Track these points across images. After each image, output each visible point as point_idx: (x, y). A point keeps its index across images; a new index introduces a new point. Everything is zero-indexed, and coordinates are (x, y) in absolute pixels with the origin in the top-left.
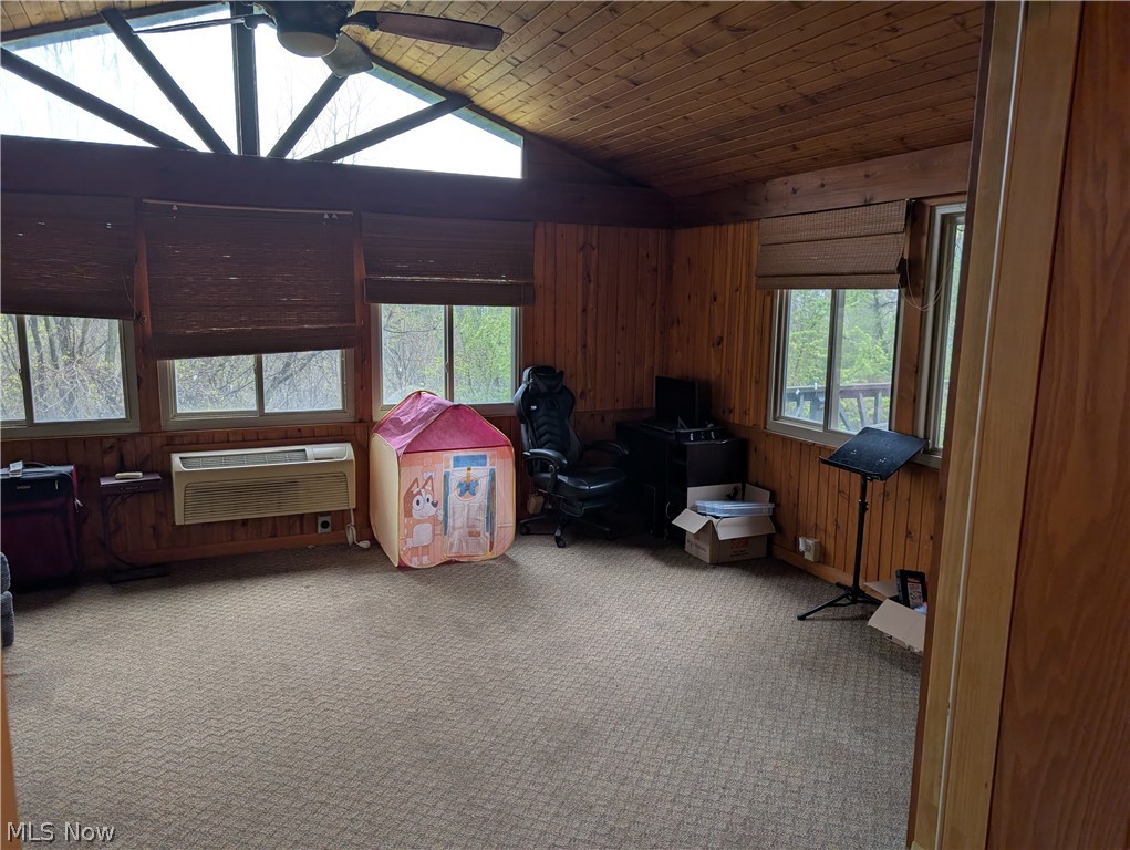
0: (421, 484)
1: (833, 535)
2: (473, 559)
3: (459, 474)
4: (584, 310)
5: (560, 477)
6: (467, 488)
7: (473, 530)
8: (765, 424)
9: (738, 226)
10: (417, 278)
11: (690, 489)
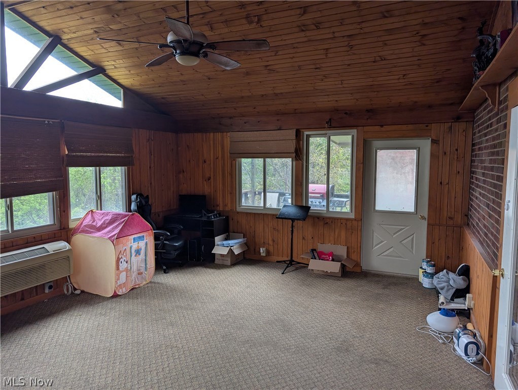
0: (122, 253)
1: (272, 244)
2: (141, 285)
3: (135, 246)
4: (150, 167)
5: (165, 242)
6: (138, 252)
7: (139, 272)
8: (236, 209)
9: (215, 134)
10: (89, 154)
11: (216, 238)
